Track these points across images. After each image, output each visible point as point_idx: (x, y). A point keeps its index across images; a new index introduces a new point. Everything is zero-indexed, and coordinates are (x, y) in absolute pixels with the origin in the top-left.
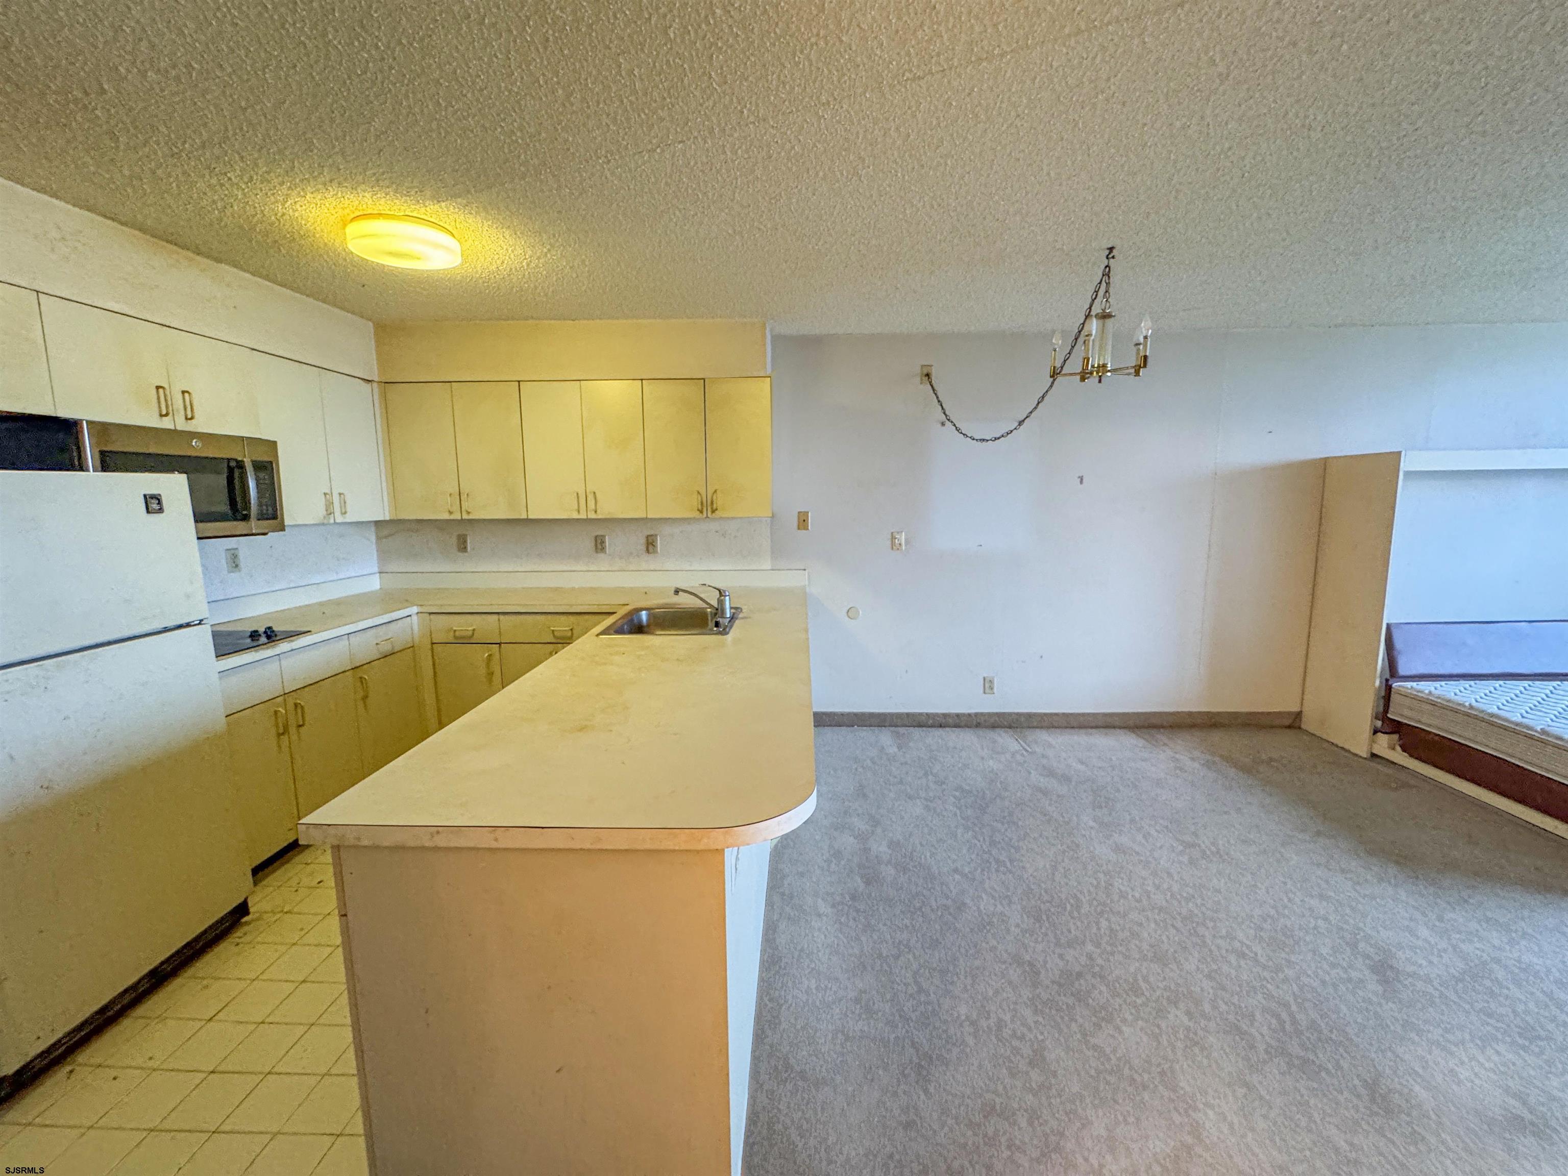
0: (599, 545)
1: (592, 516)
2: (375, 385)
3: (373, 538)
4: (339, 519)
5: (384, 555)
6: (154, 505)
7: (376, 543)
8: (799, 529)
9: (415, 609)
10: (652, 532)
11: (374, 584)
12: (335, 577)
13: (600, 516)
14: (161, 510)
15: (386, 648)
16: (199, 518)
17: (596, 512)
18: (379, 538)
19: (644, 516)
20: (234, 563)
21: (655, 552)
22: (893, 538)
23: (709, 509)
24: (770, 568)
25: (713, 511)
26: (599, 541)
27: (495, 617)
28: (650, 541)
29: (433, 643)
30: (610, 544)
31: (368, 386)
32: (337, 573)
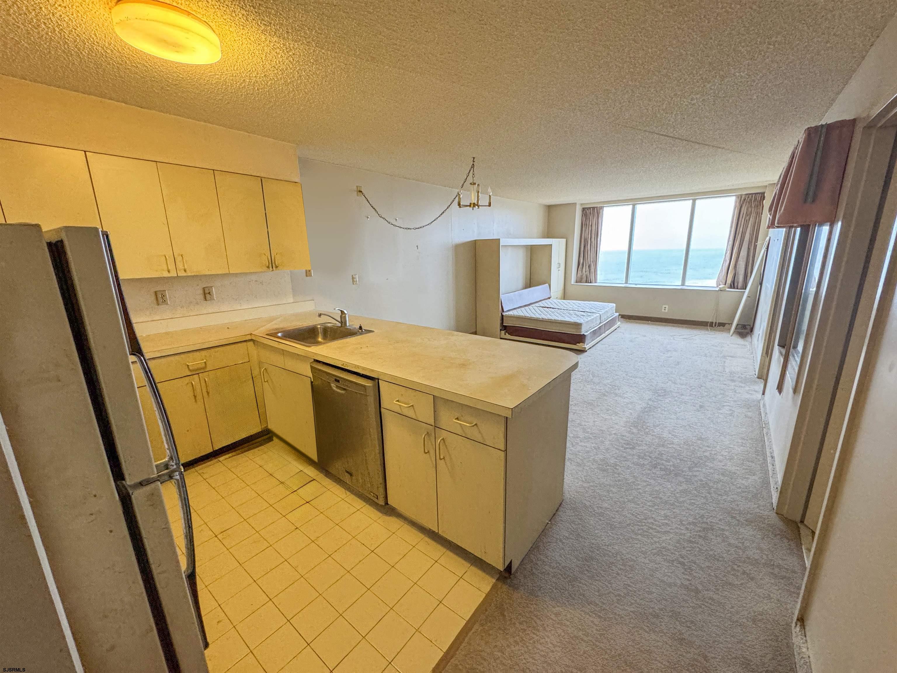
1: (182, 274)
8: (307, 276)
10: (209, 285)
13: (189, 274)
17: (185, 271)
21: (212, 299)
22: (353, 278)
23: (274, 266)
24: (292, 301)
25: (276, 267)
28: (207, 291)
30: (170, 297)
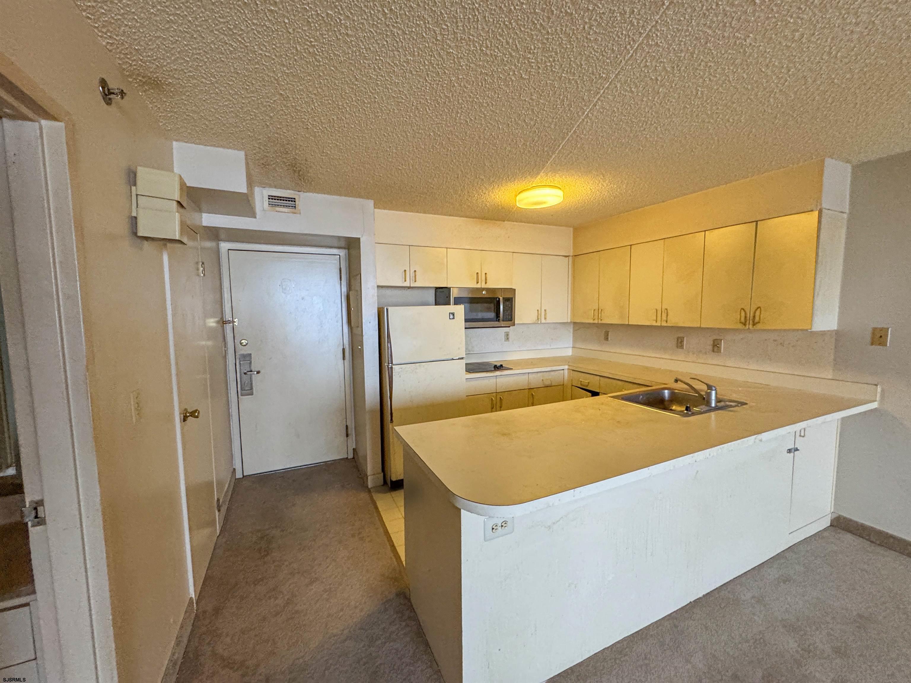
0: (680, 343)
1: (664, 324)
2: (570, 258)
3: (572, 330)
4: (543, 321)
5: (575, 339)
6: (452, 317)
7: (573, 333)
8: (872, 344)
9: (566, 367)
10: (715, 338)
11: (569, 352)
12: (549, 347)
13: (669, 324)
14: (454, 318)
15: (548, 383)
16: (466, 321)
17: (667, 322)
18: (574, 331)
19: (699, 325)
20: (507, 337)
21: (719, 352)
23: (751, 322)
25: (754, 324)
26: (680, 340)
27: (598, 377)
28: (716, 343)
29: (572, 385)
30: (687, 344)
31: (567, 258)
32: (550, 346)
